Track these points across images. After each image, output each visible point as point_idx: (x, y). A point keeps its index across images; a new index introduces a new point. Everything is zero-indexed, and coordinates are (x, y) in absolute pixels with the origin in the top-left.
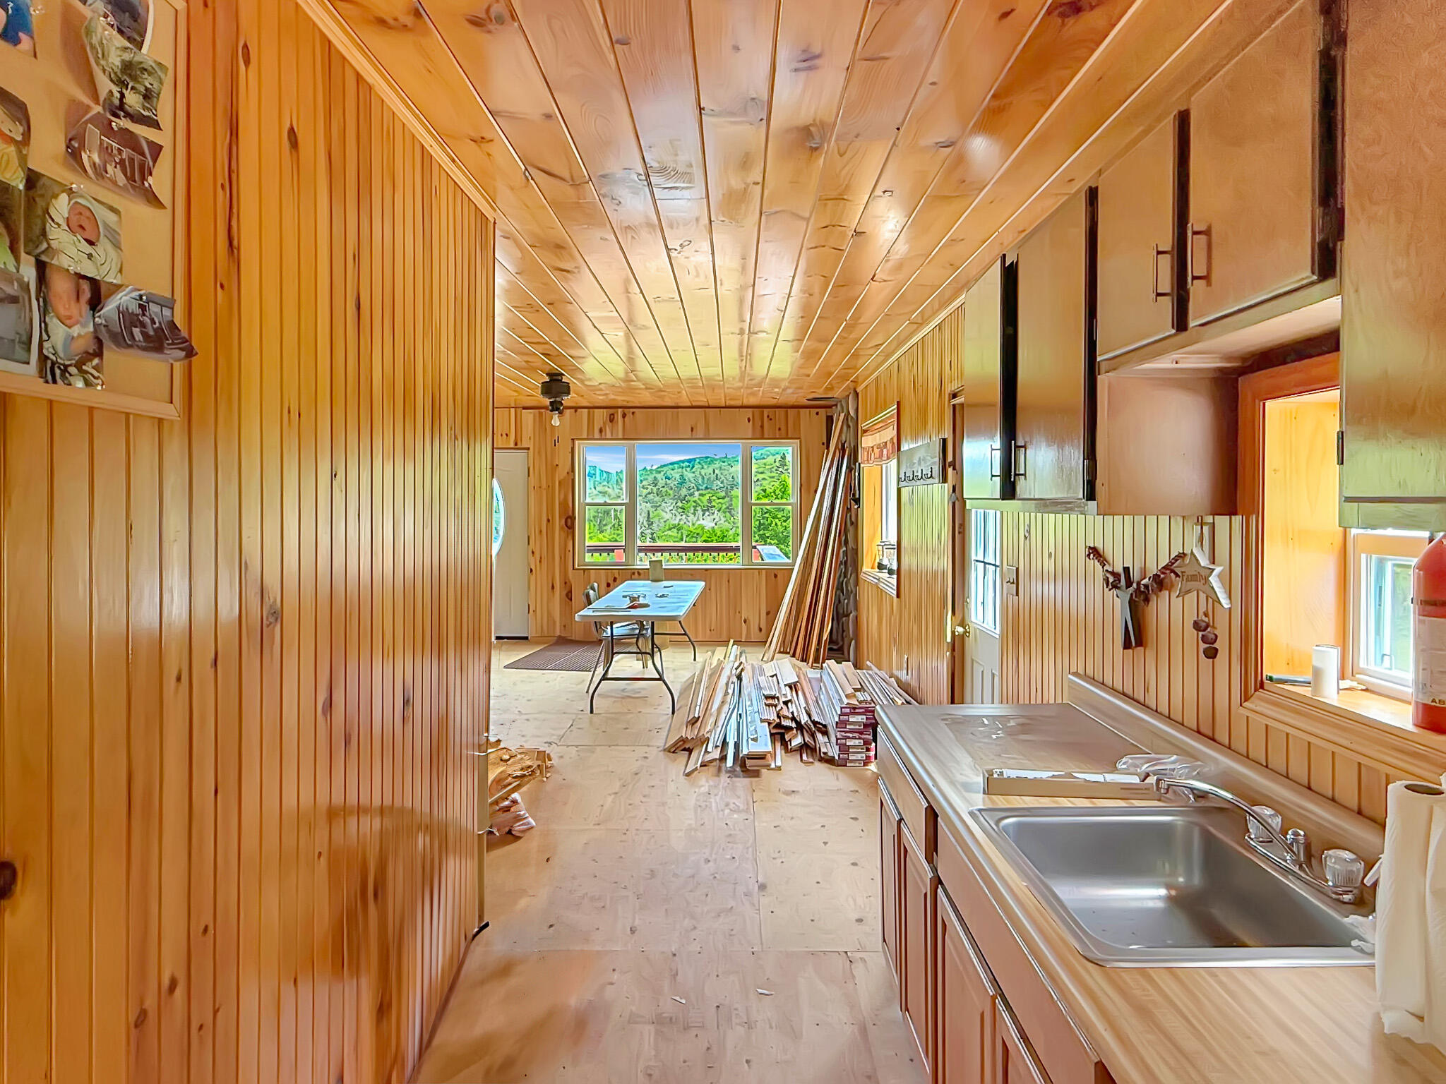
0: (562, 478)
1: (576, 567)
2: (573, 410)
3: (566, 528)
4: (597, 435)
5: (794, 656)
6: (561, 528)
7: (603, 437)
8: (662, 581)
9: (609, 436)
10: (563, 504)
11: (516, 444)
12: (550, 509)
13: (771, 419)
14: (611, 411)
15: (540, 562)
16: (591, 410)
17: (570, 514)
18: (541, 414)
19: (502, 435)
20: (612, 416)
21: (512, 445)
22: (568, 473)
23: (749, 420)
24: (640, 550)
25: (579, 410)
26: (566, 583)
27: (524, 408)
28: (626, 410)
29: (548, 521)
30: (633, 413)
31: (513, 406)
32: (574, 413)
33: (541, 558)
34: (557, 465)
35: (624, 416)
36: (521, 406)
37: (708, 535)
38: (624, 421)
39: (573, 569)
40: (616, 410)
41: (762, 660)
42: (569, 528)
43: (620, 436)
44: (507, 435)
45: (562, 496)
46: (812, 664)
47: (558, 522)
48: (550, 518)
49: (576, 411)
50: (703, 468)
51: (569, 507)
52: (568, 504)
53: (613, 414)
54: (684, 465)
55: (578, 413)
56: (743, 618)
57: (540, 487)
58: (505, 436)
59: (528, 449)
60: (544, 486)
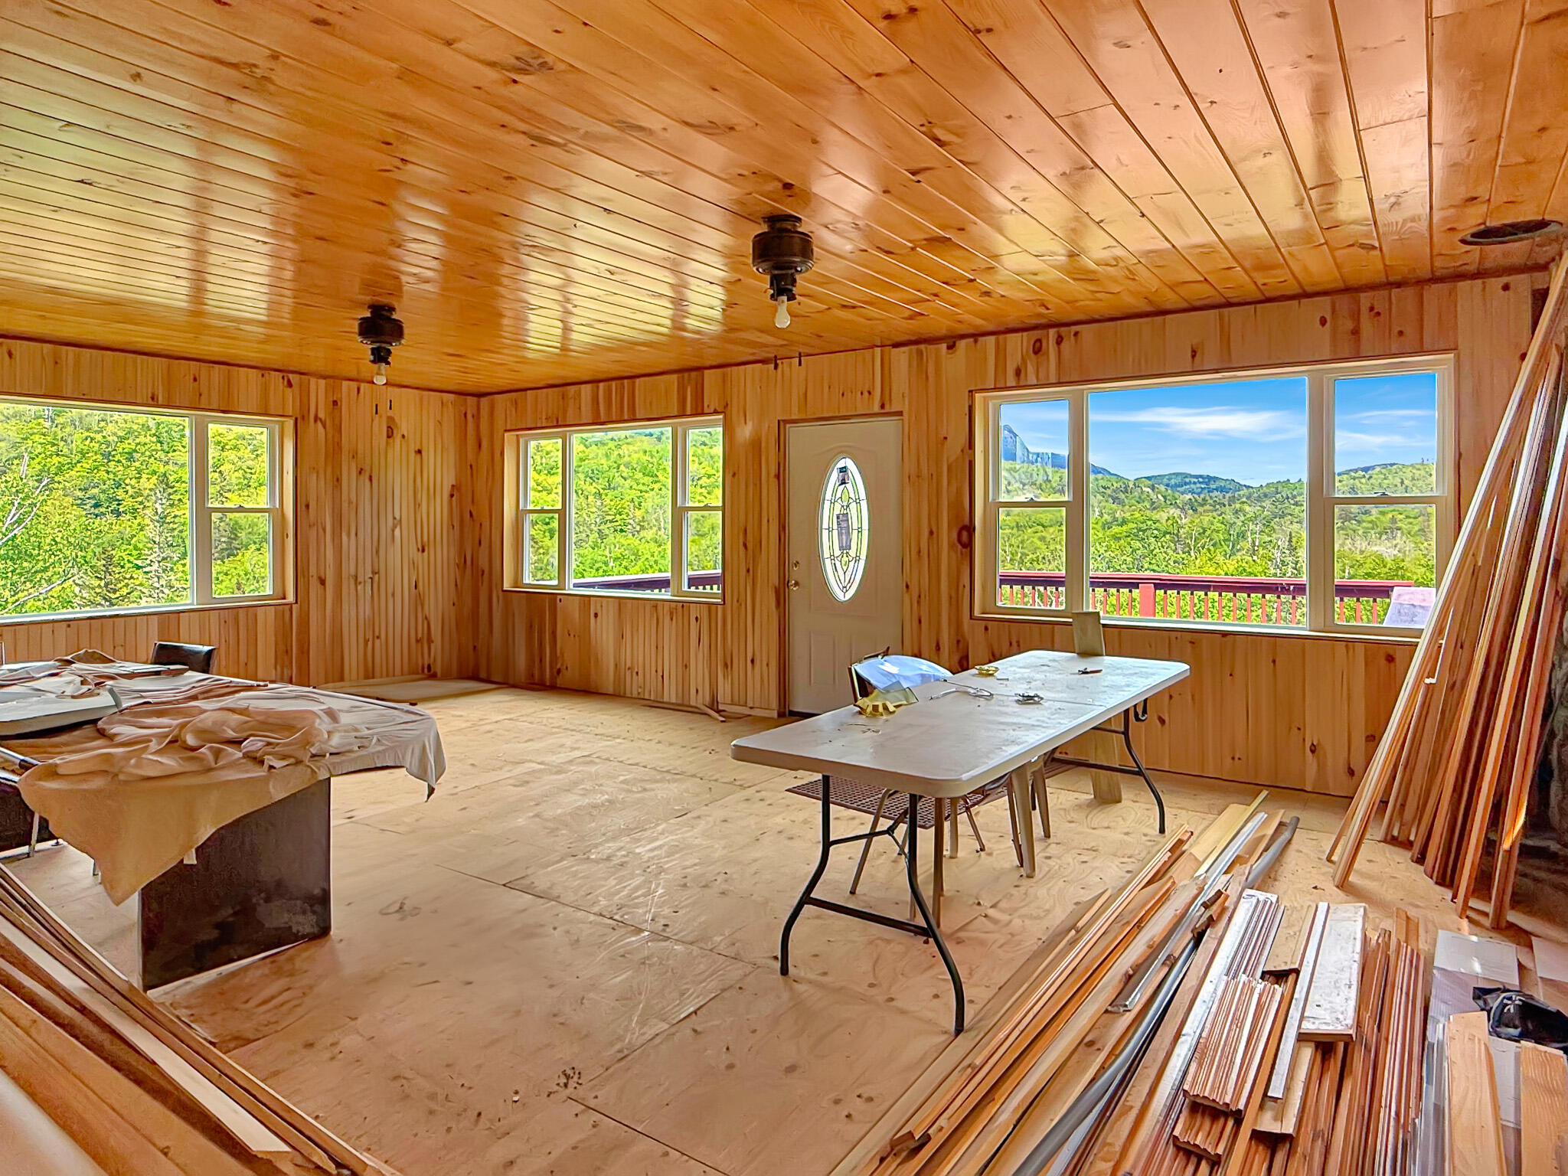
0: (952, 459)
1: (977, 613)
2: (972, 340)
3: (960, 547)
4: (1011, 382)
5: (1421, 860)
6: (951, 546)
7: (1022, 383)
8: (1102, 655)
9: (1033, 380)
10: (955, 505)
11: (883, 406)
12: (935, 514)
13: (1378, 314)
14: (1036, 334)
15: (918, 602)
16: (1001, 337)
17: (967, 521)
18: (920, 353)
19: (862, 393)
20: (1038, 344)
21: (876, 409)
22: (962, 451)
23: (1323, 321)
24: (1096, 583)
25: (981, 339)
26: (958, 642)
27: (896, 345)
28: (1063, 330)
29: (931, 533)
30: (1076, 334)
31: (879, 344)
32: (973, 344)
33: (920, 596)
34: (946, 438)
35: (1059, 340)
36: (889, 343)
37: (1372, 566)
38: (1059, 352)
39: (971, 618)
40: (1045, 331)
41: (1329, 860)
42: (964, 546)
43: (1053, 380)
44: (869, 393)
45: (954, 489)
46: (1466, 901)
47: (946, 535)
48: (934, 530)
49: (976, 341)
50: (1385, 479)
51: (964, 509)
52: (962, 503)
53: (1039, 341)
54: (1357, 475)
55: (979, 343)
56: (1308, 745)
57: (918, 477)
58: (866, 394)
59: (900, 413)
60: (925, 472)
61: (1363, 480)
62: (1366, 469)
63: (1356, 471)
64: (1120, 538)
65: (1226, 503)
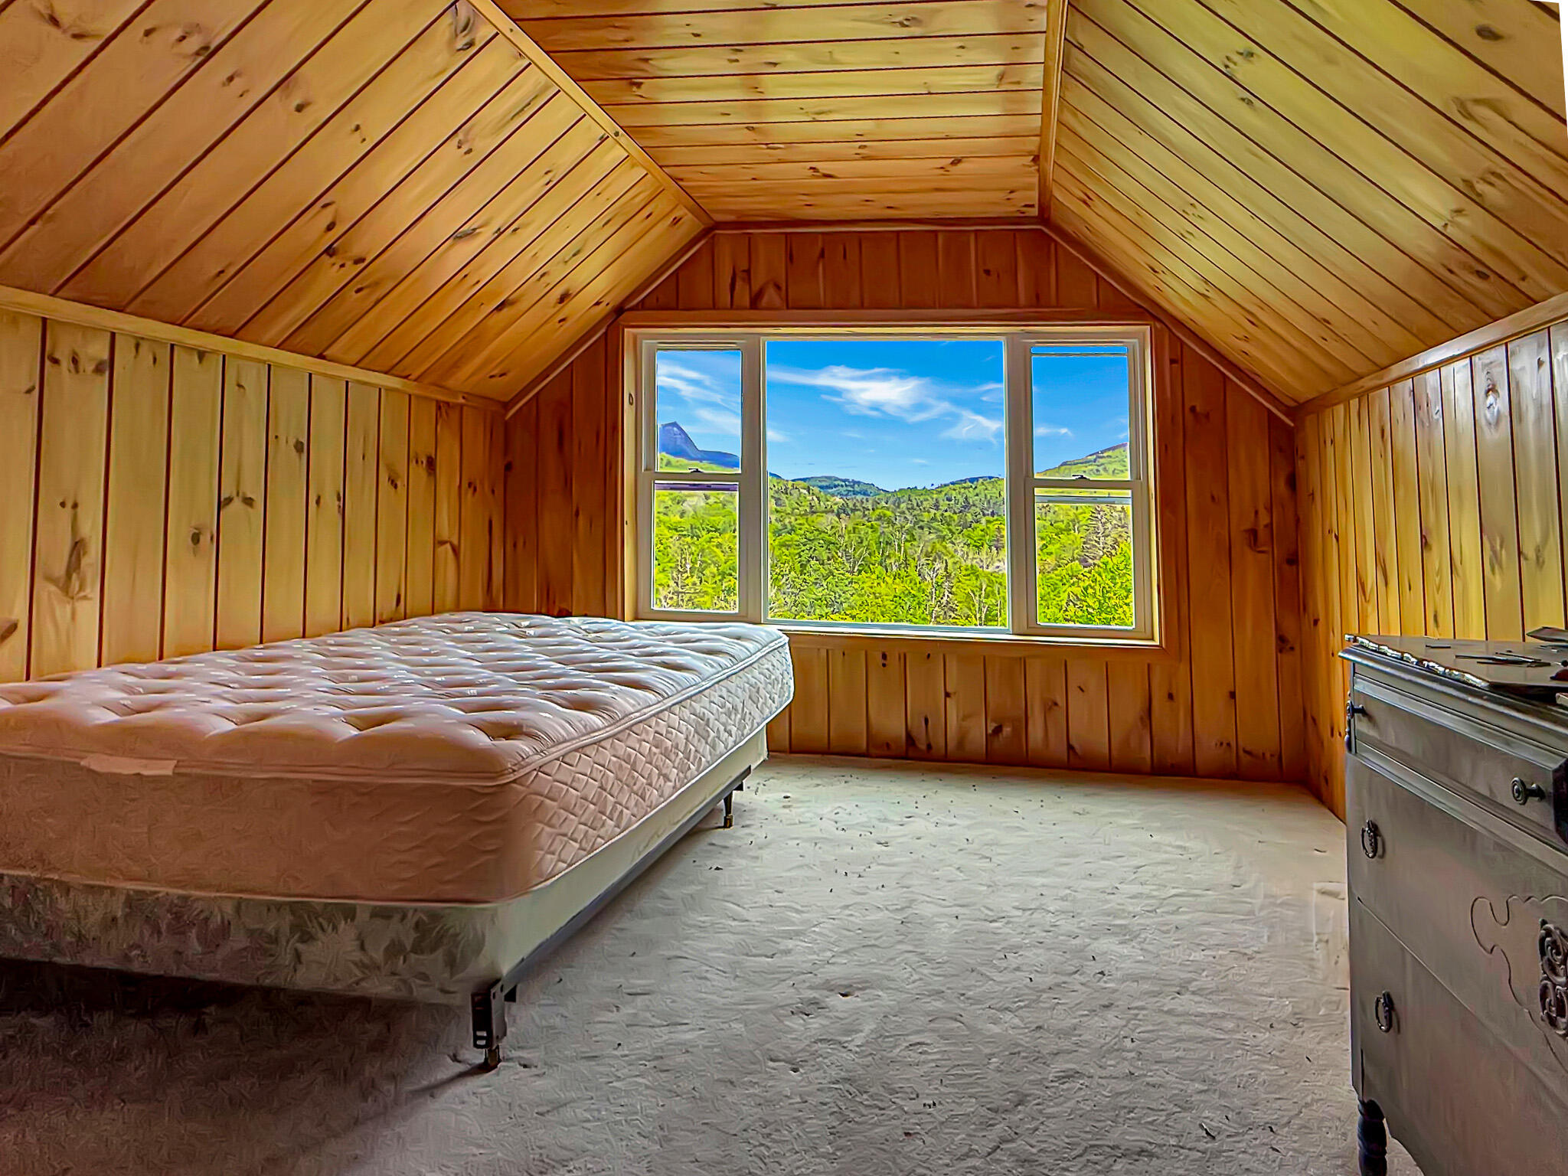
61: (971, 489)
62: (972, 480)
63: (965, 481)
64: (789, 546)
65: (870, 508)
